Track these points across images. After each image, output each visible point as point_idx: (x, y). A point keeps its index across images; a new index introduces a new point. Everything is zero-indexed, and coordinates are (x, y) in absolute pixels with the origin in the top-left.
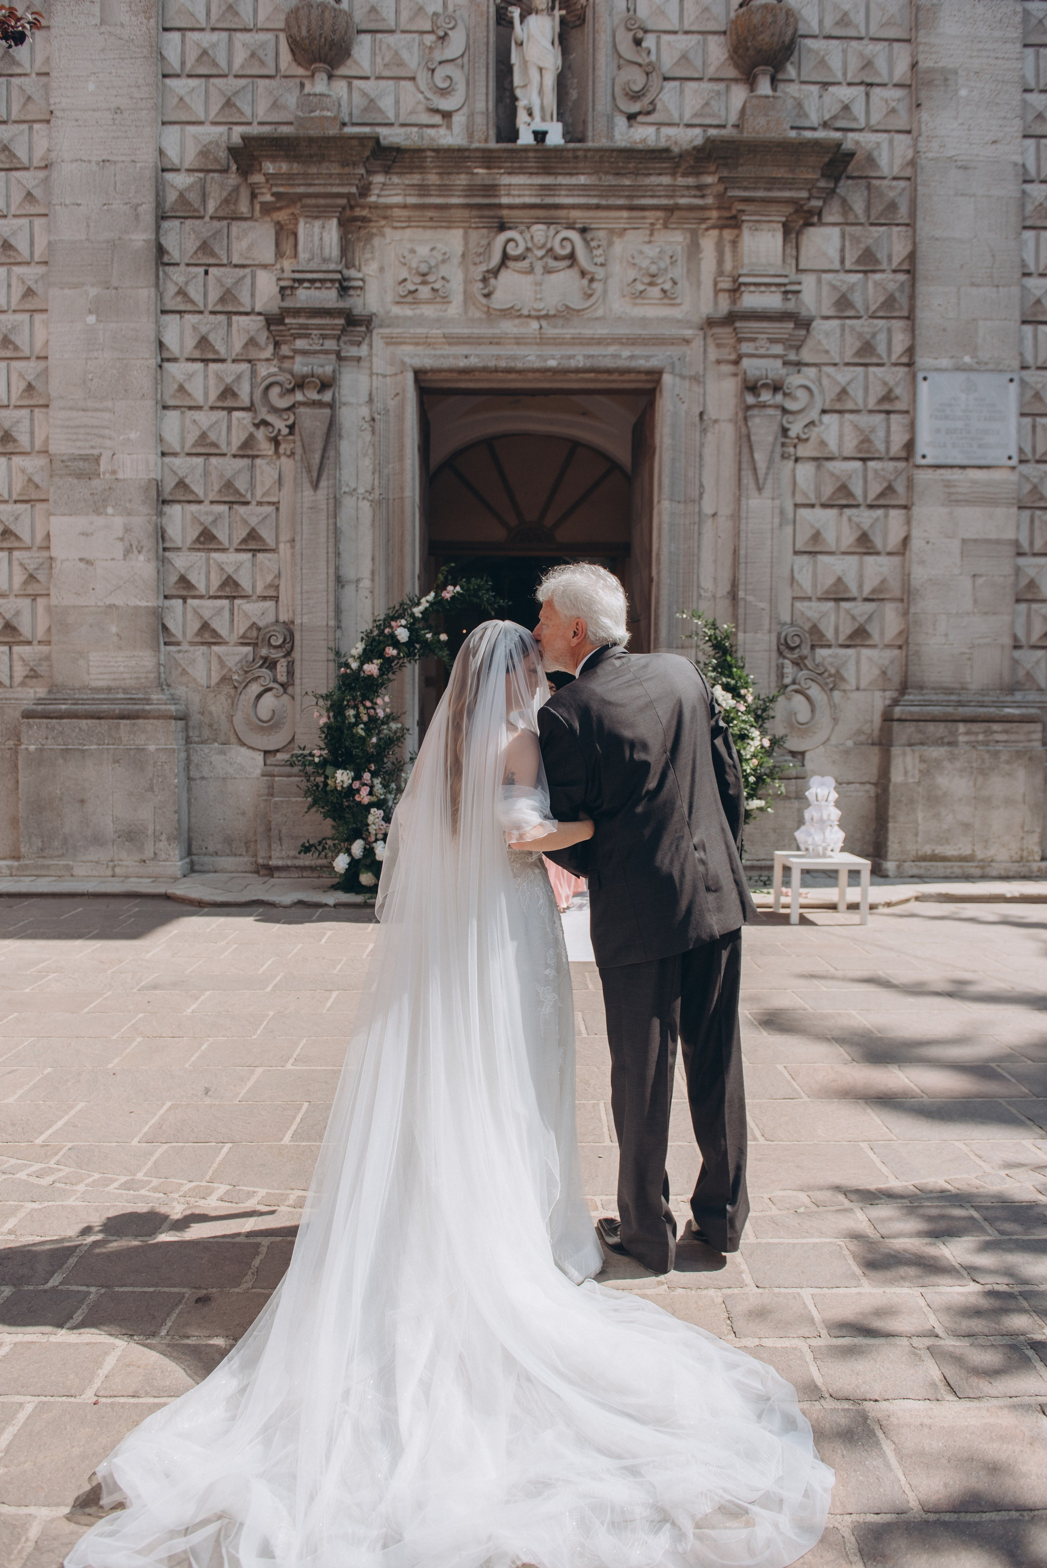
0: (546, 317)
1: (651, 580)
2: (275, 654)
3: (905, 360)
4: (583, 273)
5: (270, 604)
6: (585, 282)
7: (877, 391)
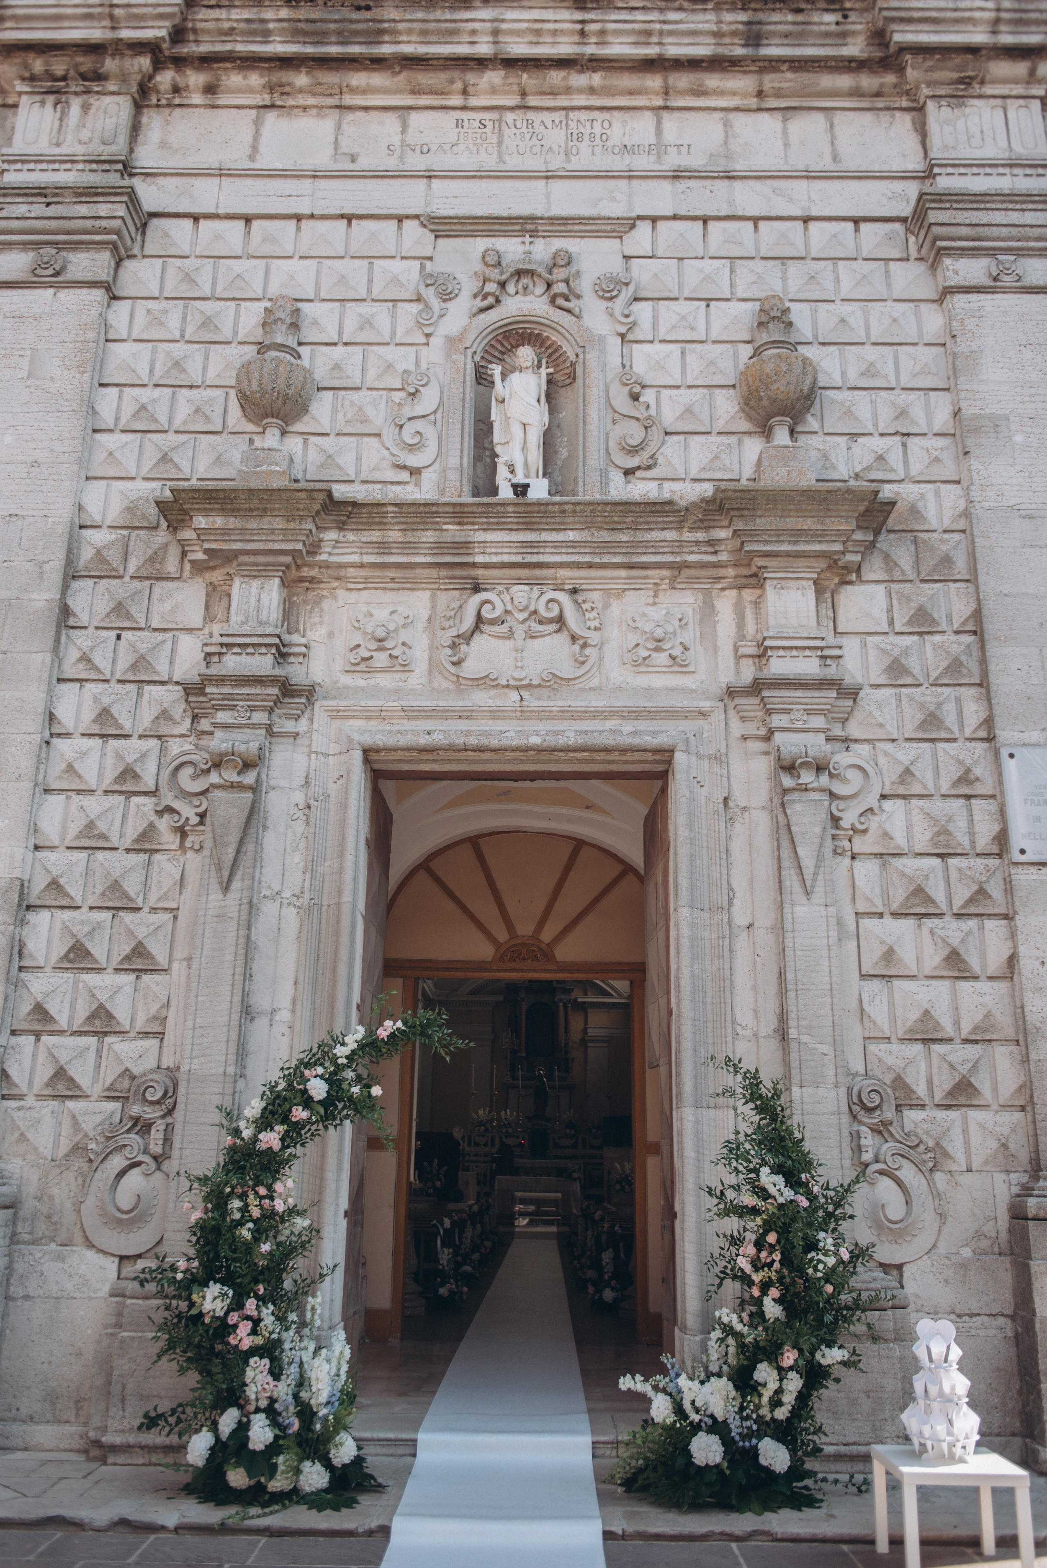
0: (529, 686)
1: (670, 1013)
2: (151, 1113)
3: (982, 734)
4: (574, 638)
5: (152, 1043)
6: (577, 648)
7: (949, 773)
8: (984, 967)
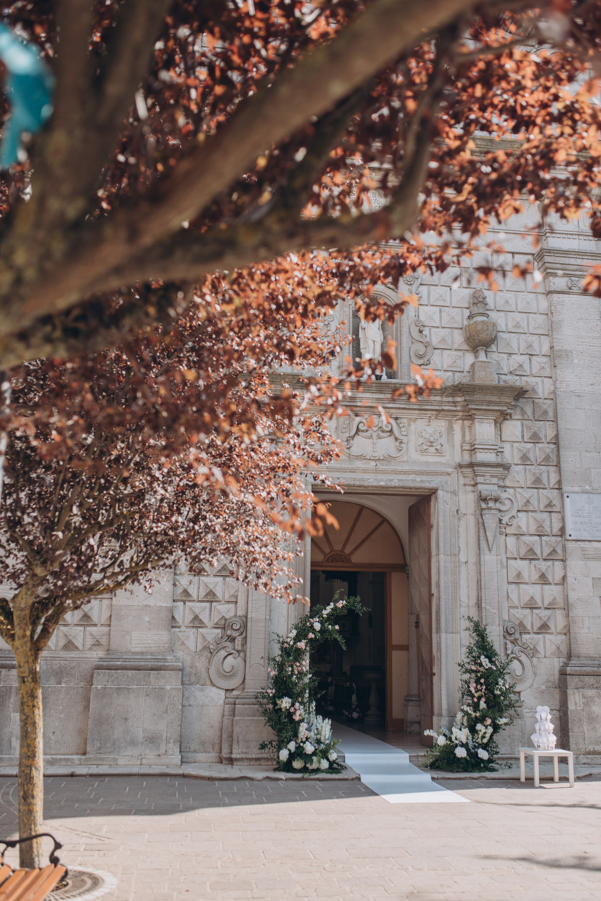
0: (379, 460)
1: (431, 595)
2: (235, 634)
3: (557, 486)
4: (396, 439)
5: (232, 606)
6: (397, 443)
7: (544, 502)
8: (554, 579)
